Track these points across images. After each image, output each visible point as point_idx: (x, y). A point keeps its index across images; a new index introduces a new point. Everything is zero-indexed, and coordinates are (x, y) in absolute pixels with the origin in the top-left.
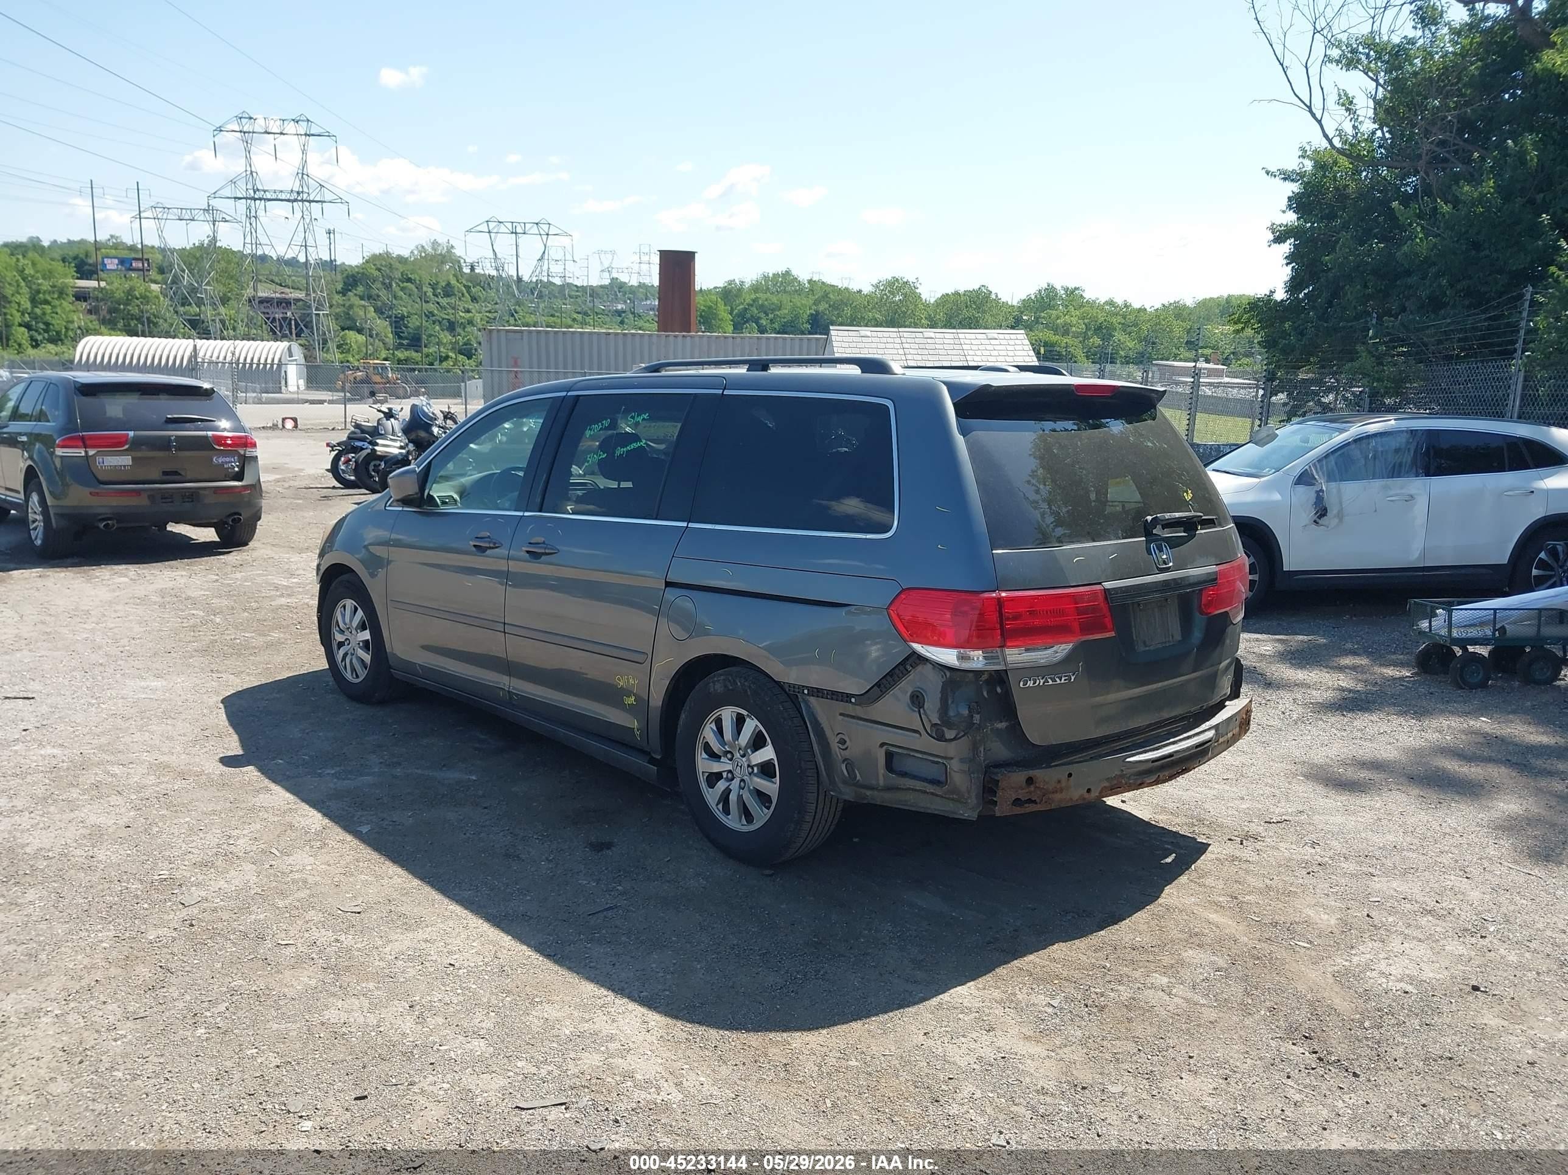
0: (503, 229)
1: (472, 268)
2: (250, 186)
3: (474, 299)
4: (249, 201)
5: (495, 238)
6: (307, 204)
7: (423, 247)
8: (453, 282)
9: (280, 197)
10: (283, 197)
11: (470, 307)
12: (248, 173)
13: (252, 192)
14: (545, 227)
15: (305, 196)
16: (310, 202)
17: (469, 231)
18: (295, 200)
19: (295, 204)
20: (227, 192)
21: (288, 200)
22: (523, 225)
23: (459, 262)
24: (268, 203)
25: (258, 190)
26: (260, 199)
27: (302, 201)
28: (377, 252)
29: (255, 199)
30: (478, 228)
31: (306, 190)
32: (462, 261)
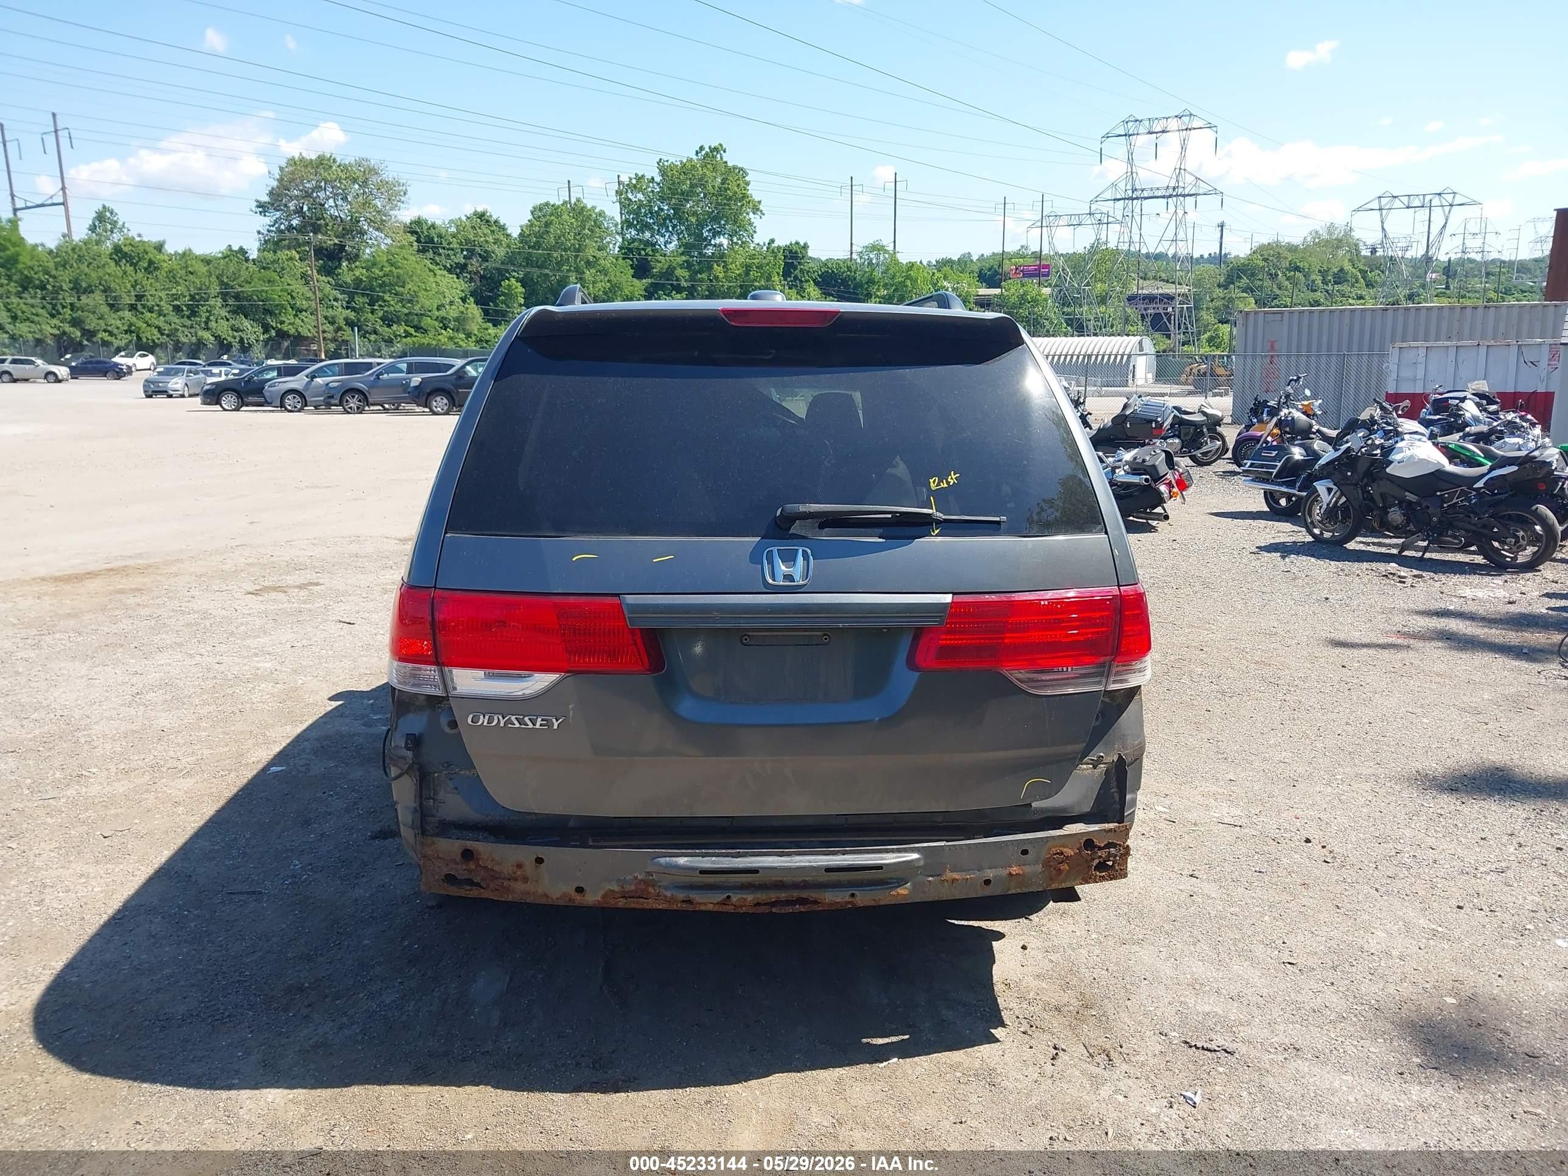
0: (1397, 203)
1: (1374, 251)
2: (1129, 187)
3: (1369, 285)
4: (1127, 201)
5: (1387, 215)
6: (1182, 198)
7: (1317, 232)
8: (1347, 267)
9: (1156, 194)
10: (1160, 194)
11: (1364, 293)
12: (1129, 174)
13: (1130, 192)
14: (1449, 198)
15: (1180, 191)
16: (1184, 196)
17: (1357, 210)
18: (1170, 196)
19: (1170, 200)
20: (1108, 195)
21: (1163, 197)
22: (1421, 197)
23: (1356, 245)
24: (1145, 202)
25: (1136, 190)
26: (1137, 198)
27: (1177, 196)
28: (1266, 242)
29: (1132, 199)
30: (1369, 206)
31: (1181, 184)
32: (1361, 244)
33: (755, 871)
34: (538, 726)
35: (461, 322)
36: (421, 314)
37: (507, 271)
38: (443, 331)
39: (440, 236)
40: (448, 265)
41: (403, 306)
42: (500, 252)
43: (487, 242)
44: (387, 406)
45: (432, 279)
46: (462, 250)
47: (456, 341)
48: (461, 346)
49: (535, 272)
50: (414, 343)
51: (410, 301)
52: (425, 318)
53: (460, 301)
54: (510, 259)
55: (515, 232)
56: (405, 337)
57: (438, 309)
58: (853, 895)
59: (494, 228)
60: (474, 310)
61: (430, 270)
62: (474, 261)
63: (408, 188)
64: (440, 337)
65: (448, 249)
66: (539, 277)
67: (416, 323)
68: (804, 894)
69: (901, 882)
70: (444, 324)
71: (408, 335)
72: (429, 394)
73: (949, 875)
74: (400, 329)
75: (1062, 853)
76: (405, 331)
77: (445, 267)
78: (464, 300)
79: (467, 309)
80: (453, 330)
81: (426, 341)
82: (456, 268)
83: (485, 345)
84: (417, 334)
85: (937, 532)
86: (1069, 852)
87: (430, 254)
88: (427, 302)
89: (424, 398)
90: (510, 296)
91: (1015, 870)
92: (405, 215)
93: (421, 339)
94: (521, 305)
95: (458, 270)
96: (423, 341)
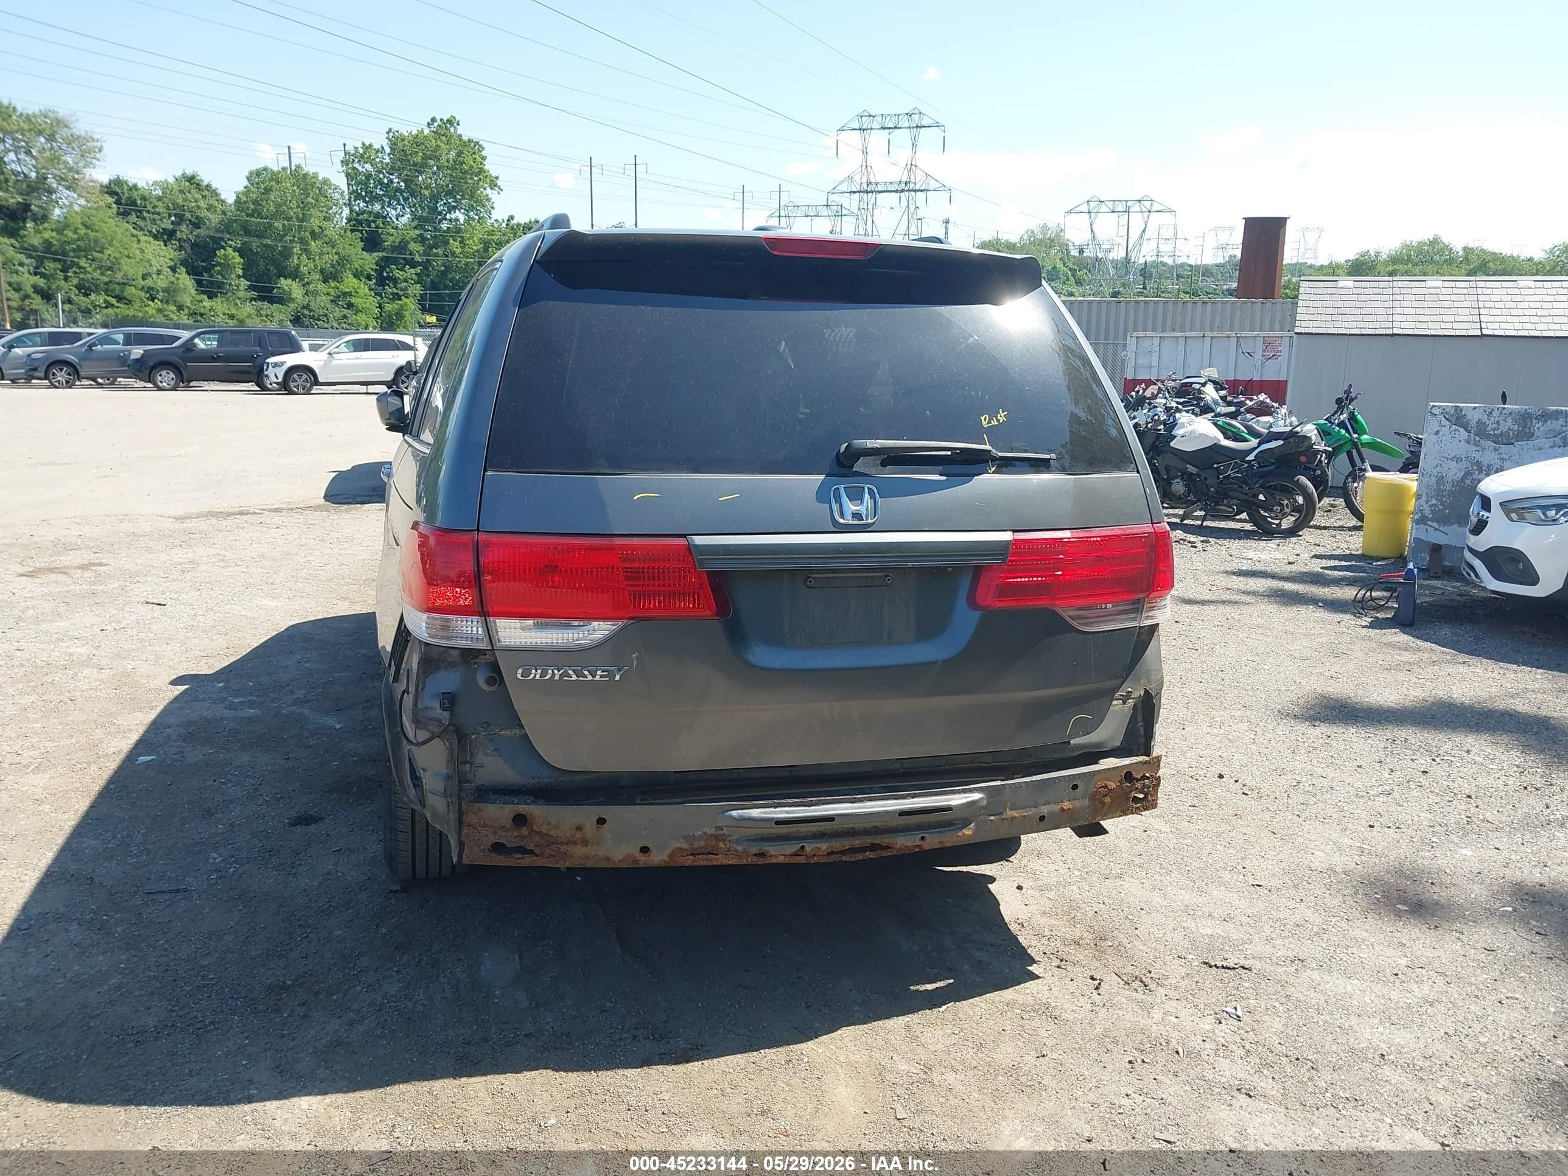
0: (1103, 208)
1: (1081, 252)
2: (864, 180)
3: (1079, 283)
4: (862, 194)
5: (1095, 218)
6: (913, 193)
7: (1032, 232)
8: (1059, 265)
9: (890, 188)
10: (893, 189)
11: (1074, 290)
12: (864, 167)
13: (865, 185)
14: (1148, 204)
15: (912, 186)
16: (916, 191)
17: (1070, 212)
18: (902, 191)
19: (902, 194)
20: (844, 187)
21: (896, 191)
22: (1124, 203)
23: (1067, 245)
24: (879, 196)
25: (870, 183)
26: (872, 192)
27: (909, 190)
28: (987, 239)
29: (867, 192)
30: (1078, 209)
31: (913, 180)
32: (1071, 244)
33: (830, 819)
34: (598, 678)
35: (171, 293)
36: (125, 284)
37: (222, 239)
38: (151, 303)
39: (144, 198)
40: (154, 231)
41: (102, 274)
42: (214, 219)
43: (199, 207)
44: (100, 380)
45: (135, 246)
46: (170, 216)
47: (165, 313)
48: (171, 319)
49: (255, 242)
50: (117, 315)
51: (110, 269)
52: (128, 287)
53: (169, 270)
54: (227, 227)
55: (231, 199)
56: (106, 308)
57: (144, 279)
58: (923, 838)
59: (206, 193)
60: (186, 281)
61: (133, 235)
62: (184, 227)
63: (104, 144)
64: (147, 309)
65: (153, 213)
66: (258, 247)
67: (117, 292)
68: (877, 840)
69: (966, 823)
70: (151, 295)
71: (109, 305)
72: (153, 368)
73: (1010, 813)
74: (100, 299)
75: (1106, 786)
76: (106, 301)
77: (150, 232)
78: (173, 269)
79: (178, 279)
80: (161, 301)
81: (131, 312)
82: (162, 234)
83: (200, 319)
84: (119, 305)
85: (993, 469)
86: (1112, 785)
87: (133, 218)
88: (130, 269)
89: (148, 371)
90: (227, 266)
91: (1066, 805)
92: (101, 174)
93: (123, 310)
94: (239, 277)
95: (166, 236)
96: (127, 312)
